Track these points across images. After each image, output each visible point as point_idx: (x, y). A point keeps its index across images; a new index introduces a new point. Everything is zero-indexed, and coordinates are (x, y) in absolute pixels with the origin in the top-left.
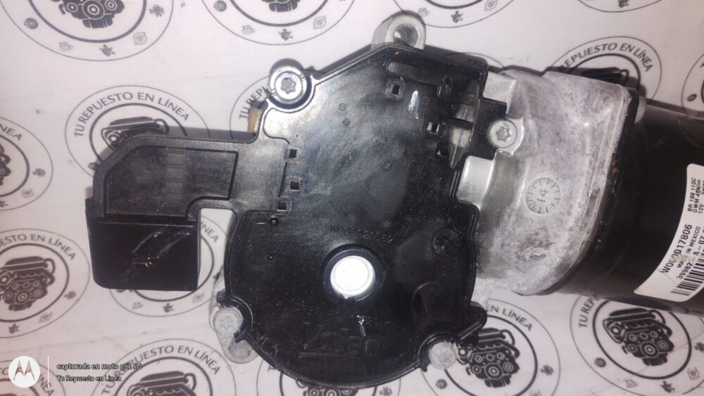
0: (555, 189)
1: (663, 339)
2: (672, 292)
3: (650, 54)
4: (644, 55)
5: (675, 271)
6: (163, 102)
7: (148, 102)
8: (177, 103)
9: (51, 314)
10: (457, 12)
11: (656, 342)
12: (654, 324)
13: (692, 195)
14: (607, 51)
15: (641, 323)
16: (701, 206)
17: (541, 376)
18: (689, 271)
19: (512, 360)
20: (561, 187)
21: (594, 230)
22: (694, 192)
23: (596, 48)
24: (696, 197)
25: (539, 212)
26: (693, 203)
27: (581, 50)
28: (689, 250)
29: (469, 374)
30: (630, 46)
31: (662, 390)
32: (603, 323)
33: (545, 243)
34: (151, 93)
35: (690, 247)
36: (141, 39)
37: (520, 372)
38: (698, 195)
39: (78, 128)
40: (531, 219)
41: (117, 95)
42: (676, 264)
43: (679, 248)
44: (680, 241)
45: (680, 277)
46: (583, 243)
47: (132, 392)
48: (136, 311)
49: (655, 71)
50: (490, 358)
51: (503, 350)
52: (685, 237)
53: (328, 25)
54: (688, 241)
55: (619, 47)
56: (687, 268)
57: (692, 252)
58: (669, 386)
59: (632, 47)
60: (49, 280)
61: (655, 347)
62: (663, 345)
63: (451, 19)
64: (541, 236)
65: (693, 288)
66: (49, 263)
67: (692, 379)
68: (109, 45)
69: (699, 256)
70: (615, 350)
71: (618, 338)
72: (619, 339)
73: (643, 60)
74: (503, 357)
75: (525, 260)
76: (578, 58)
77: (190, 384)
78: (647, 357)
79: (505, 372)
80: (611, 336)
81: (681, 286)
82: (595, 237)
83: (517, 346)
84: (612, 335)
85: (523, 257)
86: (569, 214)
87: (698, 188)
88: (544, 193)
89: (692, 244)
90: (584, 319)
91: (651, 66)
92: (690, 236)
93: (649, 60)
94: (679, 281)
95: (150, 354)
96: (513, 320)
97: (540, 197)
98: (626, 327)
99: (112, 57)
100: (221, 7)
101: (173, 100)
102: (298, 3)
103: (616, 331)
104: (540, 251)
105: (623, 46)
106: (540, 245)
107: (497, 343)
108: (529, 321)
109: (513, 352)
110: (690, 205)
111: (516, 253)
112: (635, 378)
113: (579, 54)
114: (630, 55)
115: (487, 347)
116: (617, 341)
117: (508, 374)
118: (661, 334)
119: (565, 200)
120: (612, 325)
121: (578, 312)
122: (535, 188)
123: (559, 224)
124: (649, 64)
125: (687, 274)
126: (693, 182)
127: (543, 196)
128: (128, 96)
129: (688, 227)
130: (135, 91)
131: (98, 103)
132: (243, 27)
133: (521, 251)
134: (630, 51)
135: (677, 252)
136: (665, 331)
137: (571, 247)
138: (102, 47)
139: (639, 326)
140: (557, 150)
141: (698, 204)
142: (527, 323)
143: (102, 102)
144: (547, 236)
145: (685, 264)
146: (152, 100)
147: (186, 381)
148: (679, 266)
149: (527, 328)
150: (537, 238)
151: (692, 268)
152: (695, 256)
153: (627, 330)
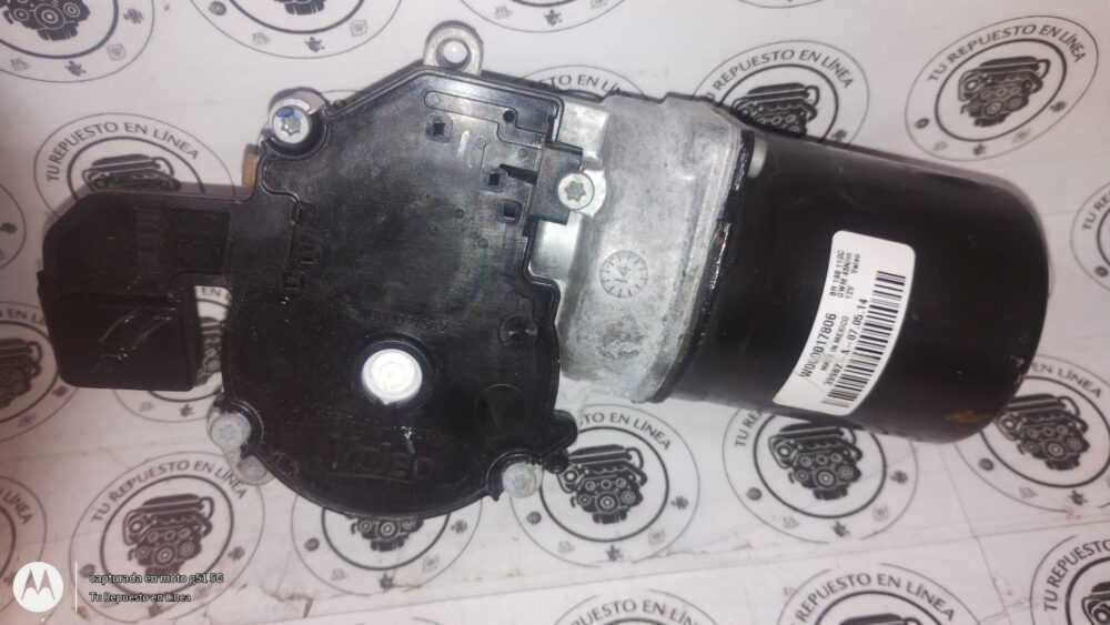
0: (639, 265)
1: (849, 465)
2: (825, 402)
3: (845, 63)
4: (838, 65)
5: (819, 375)
6: (161, 134)
7: (140, 134)
8: (179, 136)
9: (34, 416)
10: (552, 12)
11: (837, 469)
12: (839, 444)
13: (837, 274)
14: (780, 61)
15: (822, 442)
16: (851, 288)
17: (670, 510)
18: (839, 375)
19: (635, 489)
20: (648, 263)
21: (692, 321)
22: (841, 269)
23: (763, 57)
24: (842, 276)
25: (619, 296)
26: (838, 285)
27: (743, 59)
28: (835, 347)
29: (573, 505)
30: (813, 53)
31: (833, 534)
32: (769, 440)
33: (633, 336)
34: (142, 123)
35: (836, 344)
36: (117, 52)
37: (642, 504)
38: (847, 274)
39: (50, 169)
40: (611, 305)
41: (97, 126)
42: (819, 366)
43: (820, 345)
44: (821, 335)
45: (829, 381)
46: (680, 337)
47: (131, 519)
48: (146, 414)
49: (858, 87)
50: (606, 485)
51: (625, 475)
52: (827, 329)
53: (370, 33)
54: (832, 336)
55: (798, 54)
56: (836, 371)
57: (839, 349)
58: (843, 528)
59: (817, 54)
60: (33, 371)
61: (834, 477)
62: (846, 472)
63: (545, 21)
64: (628, 326)
65: (852, 398)
66: (34, 348)
67: (877, 519)
68: (77, 61)
69: (849, 356)
70: (778, 477)
71: (785, 462)
72: (787, 463)
73: (837, 72)
74: (624, 483)
75: (613, 357)
76: (739, 70)
77: (206, 510)
78: (821, 488)
79: (623, 504)
80: (776, 459)
81: (833, 394)
82: (696, 330)
83: (645, 470)
84: (779, 457)
85: (609, 353)
86: (661, 298)
87: (847, 265)
88: (624, 271)
89: (837, 340)
90: (744, 435)
91: (851, 81)
92: (835, 329)
93: (846, 71)
94: (829, 388)
95: (157, 471)
96: (646, 435)
97: (619, 276)
98: (800, 447)
99: (83, 76)
100: (220, 9)
101: (173, 132)
102: (325, 3)
103: (784, 452)
104: (629, 347)
105: (803, 53)
106: (628, 338)
107: (618, 465)
108: (669, 435)
109: (638, 478)
110: (833, 288)
111: (599, 348)
112: (798, 517)
113: (741, 65)
114: (817, 65)
115: (605, 470)
116: (784, 465)
117: (625, 507)
118: (847, 458)
119: (655, 281)
120: (782, 444)
121: (738, 425)
122: (613, 264)
123: (650, 311)
124: (847, 77)
125: (837, 379)
126: (841, 255)
127: (623, 274)
128: (111, 127)
129: (831, 317)
130: (120, 121)
131: (72, 136)
132: (254, 35)
133: (605, 346)
134: (816, 59)
135: (818, 350)
136: (853, 454)
137: (665, 342)
138: (68, 65)
139: (818, 446)
140: (645, 213)
141: (846, 286)
142: (663, 439)
143: (78, 136)
144: (635, 327)
145: (831, 367)
146: (145, 132)
147: (201, 507)
148: (824, 368)
149: (664, 447)
150: (623, 329)
151: (842, 372)
152: (843, 355)
153: (800, 451)
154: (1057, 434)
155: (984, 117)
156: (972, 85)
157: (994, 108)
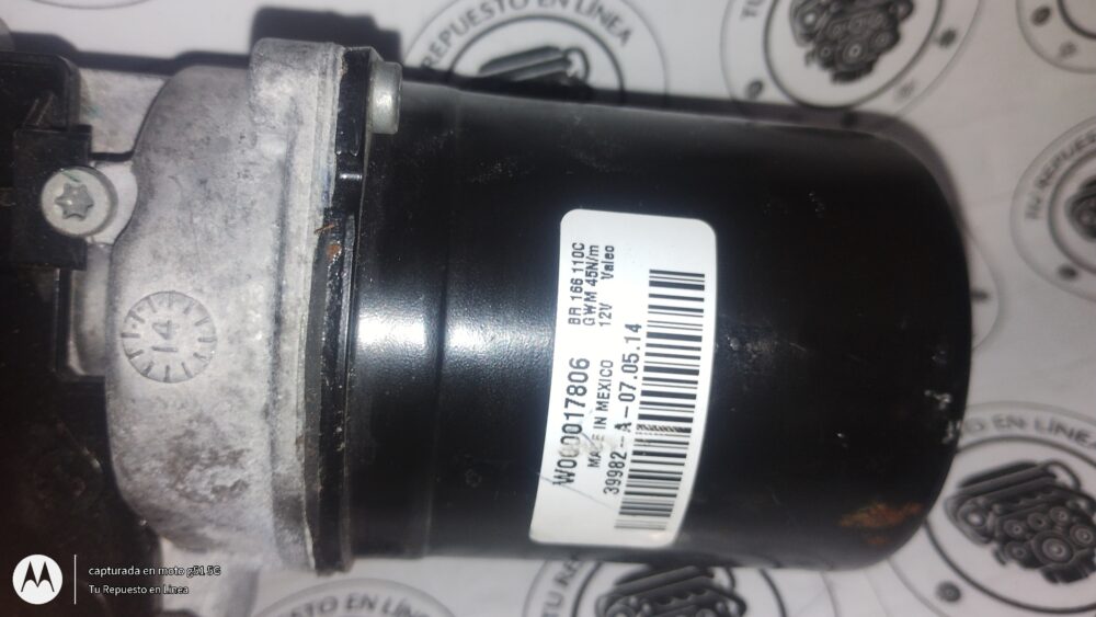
0: (194, 316)
2: (618, 527)
5: (590, 479)
12: (708, 594)
13: (576, 285)
15: (680, 594)
16: (604, 306)
18: (626, 471)
20: (212, 309)
21: (308, 407)
22: (581, 275)
24: (586, 287)
25: (166, 380)
26: (580, 304)
28: (600, 421)
32: (597, 605)
33: (223, 453)
35: (601, 414)
38: (594, 283)
40: (158, 398)
42: (583, 460)
43: (573, 420)
44: (567, 401)
45: (611, 485)
46: (297, 442)
49: (642, 41)
52: (577, 390)
54: (590, 399)
56: (616, 467)
57: (610, 424)
64: (204, 436)
65: (666, 511)
69: (631, 436)
73: (603, 21)
75: (204, 499)
81: (626, 510)
82: (323, 423)
85: (195, 492)
86: (249, 369)
87: (592, 266)
88: (166, 330)
89: (602, 406)
90: (556, 601)
91: (628, 33)
92: (592, 386)
93: (616, 18)
94: (616, 500)
97: (161, 342)
104: (227, 476)
106: (215, 459)
110: (572, 311)
111: (172, 487)
118: (722, 614)
119: (231, 342)
122: (142, 321)
123: (236, 400)
124: (620, 27)
125: (625, 479)
126: (578, 251)
127: (166, 336)
129: (580, 365)
133: (180, 479)
134: (564, 5)
135: (572, 431)
136: (733, 607)
137: (274, 457)
140: (196, 220)
141: (596, 305)
144: (218, 435)
145: (605, 459)
148: (593, 463)
150: (198, 442)
151: (629, 465)
152: (620, 433)
154: (1052, 524)
155: (842, 68)
156: (810, 18)
157: (854, 52)
